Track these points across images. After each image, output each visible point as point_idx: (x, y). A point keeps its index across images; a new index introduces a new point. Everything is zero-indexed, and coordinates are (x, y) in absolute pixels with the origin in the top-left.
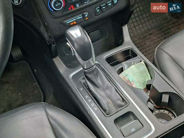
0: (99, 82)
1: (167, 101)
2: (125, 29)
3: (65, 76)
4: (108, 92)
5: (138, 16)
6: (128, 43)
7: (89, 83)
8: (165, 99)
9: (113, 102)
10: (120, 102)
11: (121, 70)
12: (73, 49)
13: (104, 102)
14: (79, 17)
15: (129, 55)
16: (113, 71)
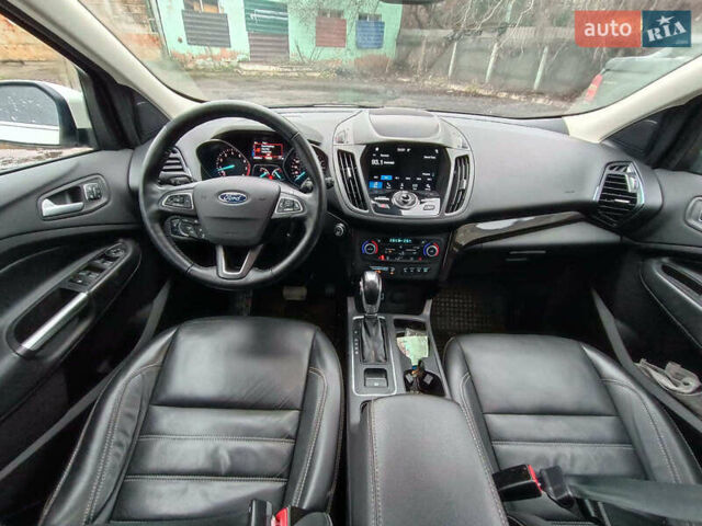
0: (373, 331)
1: (429, 382)
2: (429, 303)
3: (349, 316)
4: (376, 345)
5: (468, 313)
6: (425, 317)
7: (363, 329)
8: (428, 380)
9: (376, 354)
10: (381, 358)
11: (403, 335)
12: (362, 289)
13: (367, 350)
14: (386, 269)
15: (419, 327)
16: (392, 330)
